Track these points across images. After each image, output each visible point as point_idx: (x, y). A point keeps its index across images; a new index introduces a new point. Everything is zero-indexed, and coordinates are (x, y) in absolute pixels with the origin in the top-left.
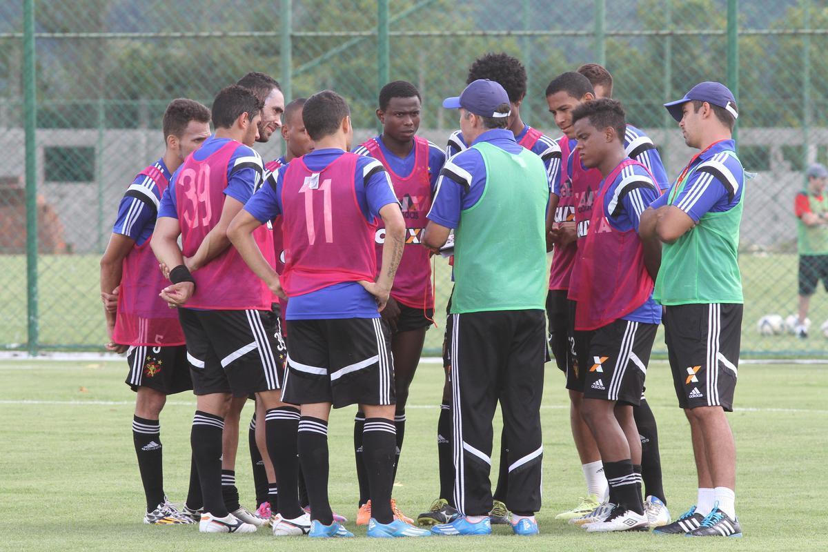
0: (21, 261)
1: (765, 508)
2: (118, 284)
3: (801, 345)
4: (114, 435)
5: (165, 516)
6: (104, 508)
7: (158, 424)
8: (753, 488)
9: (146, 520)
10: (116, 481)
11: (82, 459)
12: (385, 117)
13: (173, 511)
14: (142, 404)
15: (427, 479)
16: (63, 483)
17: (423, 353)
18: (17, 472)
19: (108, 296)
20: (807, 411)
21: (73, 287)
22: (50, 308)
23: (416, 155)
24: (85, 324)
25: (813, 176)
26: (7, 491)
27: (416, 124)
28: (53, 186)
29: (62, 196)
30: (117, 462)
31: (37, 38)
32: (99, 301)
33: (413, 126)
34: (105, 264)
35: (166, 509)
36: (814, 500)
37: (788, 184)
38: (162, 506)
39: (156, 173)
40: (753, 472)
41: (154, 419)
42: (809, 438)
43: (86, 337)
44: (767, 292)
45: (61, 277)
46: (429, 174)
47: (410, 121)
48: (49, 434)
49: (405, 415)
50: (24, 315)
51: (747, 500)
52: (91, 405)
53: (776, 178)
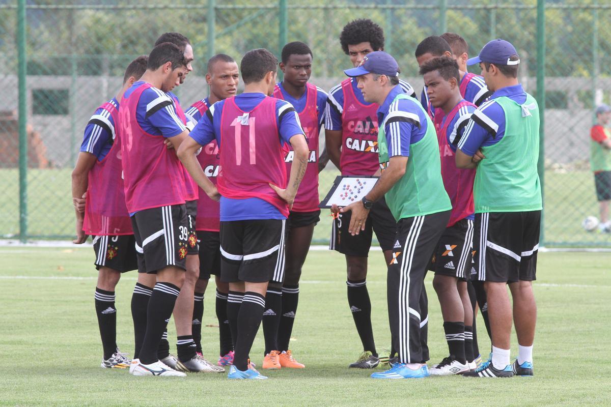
0: (15, 173)
1: (564, 358)
2: (86, 191)
3: (590, 238)
4: (84, 302)
5: (118, 362)
6: (76, 356)
7: (114, 295)
8: (555, 343)
9: (103, 365)
10: (85, 336)
11: (60, 319)
12: (286, 68)
13: (124, 358)
14: (103, 279)
15: (315, 335)
16: (46, 337)
17: (312, 243)
18: (12, 329)
19: (79, 200)
20: (595, 286)
21: (53, 193)
22: (36, 208)
23: (308, 97)
24: (62, 220)
25: (600, 112)
26: (4, 343)
27: (309, 74)
28: (39, 118)
29: (45, 125)
30: (85, 322)
31: (28, 9)
32: (72, 203)
33: (306, 76)
34: (75, 175)
35: (119, 357)
36: (600, 352)
37: (582, 119)
38: (116, 355)
39: (110, 107)
40: (555, 331)
41: (112, 291)
42: (596, 306)
43: (62, 230)
44: (565, 199)
45: (45, 186)
46: (317, 111)
47: (305, 72)
48: (36, 301)
49: (299, 288)
50: (17, 213)
51: (551, 352)
52: (66, 280)
53: (572, 114)
